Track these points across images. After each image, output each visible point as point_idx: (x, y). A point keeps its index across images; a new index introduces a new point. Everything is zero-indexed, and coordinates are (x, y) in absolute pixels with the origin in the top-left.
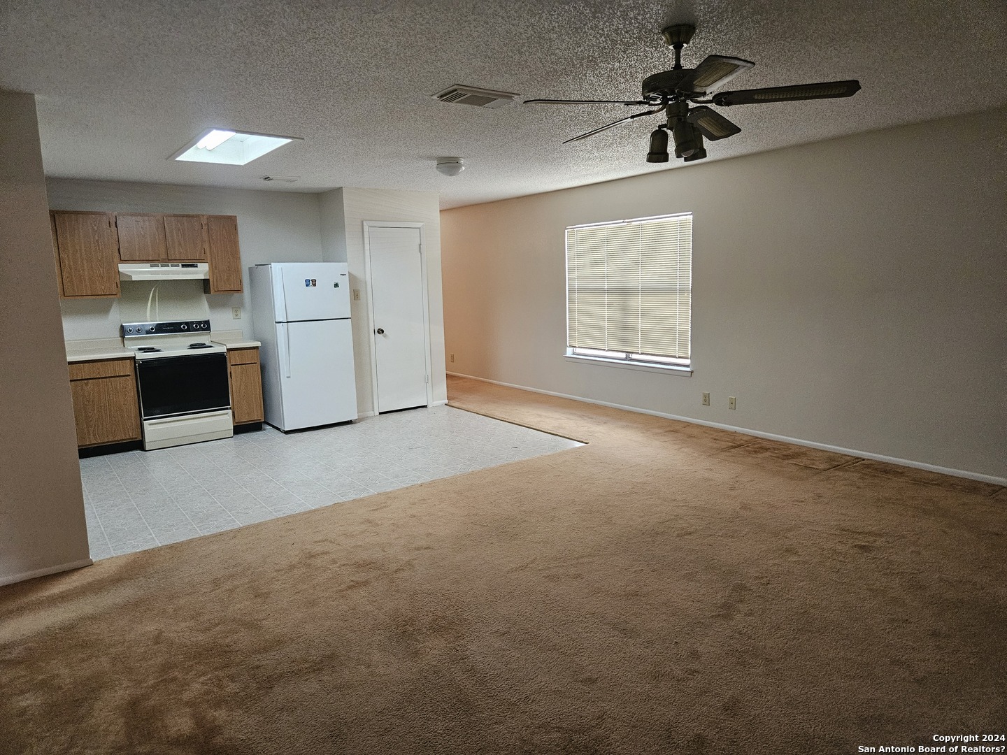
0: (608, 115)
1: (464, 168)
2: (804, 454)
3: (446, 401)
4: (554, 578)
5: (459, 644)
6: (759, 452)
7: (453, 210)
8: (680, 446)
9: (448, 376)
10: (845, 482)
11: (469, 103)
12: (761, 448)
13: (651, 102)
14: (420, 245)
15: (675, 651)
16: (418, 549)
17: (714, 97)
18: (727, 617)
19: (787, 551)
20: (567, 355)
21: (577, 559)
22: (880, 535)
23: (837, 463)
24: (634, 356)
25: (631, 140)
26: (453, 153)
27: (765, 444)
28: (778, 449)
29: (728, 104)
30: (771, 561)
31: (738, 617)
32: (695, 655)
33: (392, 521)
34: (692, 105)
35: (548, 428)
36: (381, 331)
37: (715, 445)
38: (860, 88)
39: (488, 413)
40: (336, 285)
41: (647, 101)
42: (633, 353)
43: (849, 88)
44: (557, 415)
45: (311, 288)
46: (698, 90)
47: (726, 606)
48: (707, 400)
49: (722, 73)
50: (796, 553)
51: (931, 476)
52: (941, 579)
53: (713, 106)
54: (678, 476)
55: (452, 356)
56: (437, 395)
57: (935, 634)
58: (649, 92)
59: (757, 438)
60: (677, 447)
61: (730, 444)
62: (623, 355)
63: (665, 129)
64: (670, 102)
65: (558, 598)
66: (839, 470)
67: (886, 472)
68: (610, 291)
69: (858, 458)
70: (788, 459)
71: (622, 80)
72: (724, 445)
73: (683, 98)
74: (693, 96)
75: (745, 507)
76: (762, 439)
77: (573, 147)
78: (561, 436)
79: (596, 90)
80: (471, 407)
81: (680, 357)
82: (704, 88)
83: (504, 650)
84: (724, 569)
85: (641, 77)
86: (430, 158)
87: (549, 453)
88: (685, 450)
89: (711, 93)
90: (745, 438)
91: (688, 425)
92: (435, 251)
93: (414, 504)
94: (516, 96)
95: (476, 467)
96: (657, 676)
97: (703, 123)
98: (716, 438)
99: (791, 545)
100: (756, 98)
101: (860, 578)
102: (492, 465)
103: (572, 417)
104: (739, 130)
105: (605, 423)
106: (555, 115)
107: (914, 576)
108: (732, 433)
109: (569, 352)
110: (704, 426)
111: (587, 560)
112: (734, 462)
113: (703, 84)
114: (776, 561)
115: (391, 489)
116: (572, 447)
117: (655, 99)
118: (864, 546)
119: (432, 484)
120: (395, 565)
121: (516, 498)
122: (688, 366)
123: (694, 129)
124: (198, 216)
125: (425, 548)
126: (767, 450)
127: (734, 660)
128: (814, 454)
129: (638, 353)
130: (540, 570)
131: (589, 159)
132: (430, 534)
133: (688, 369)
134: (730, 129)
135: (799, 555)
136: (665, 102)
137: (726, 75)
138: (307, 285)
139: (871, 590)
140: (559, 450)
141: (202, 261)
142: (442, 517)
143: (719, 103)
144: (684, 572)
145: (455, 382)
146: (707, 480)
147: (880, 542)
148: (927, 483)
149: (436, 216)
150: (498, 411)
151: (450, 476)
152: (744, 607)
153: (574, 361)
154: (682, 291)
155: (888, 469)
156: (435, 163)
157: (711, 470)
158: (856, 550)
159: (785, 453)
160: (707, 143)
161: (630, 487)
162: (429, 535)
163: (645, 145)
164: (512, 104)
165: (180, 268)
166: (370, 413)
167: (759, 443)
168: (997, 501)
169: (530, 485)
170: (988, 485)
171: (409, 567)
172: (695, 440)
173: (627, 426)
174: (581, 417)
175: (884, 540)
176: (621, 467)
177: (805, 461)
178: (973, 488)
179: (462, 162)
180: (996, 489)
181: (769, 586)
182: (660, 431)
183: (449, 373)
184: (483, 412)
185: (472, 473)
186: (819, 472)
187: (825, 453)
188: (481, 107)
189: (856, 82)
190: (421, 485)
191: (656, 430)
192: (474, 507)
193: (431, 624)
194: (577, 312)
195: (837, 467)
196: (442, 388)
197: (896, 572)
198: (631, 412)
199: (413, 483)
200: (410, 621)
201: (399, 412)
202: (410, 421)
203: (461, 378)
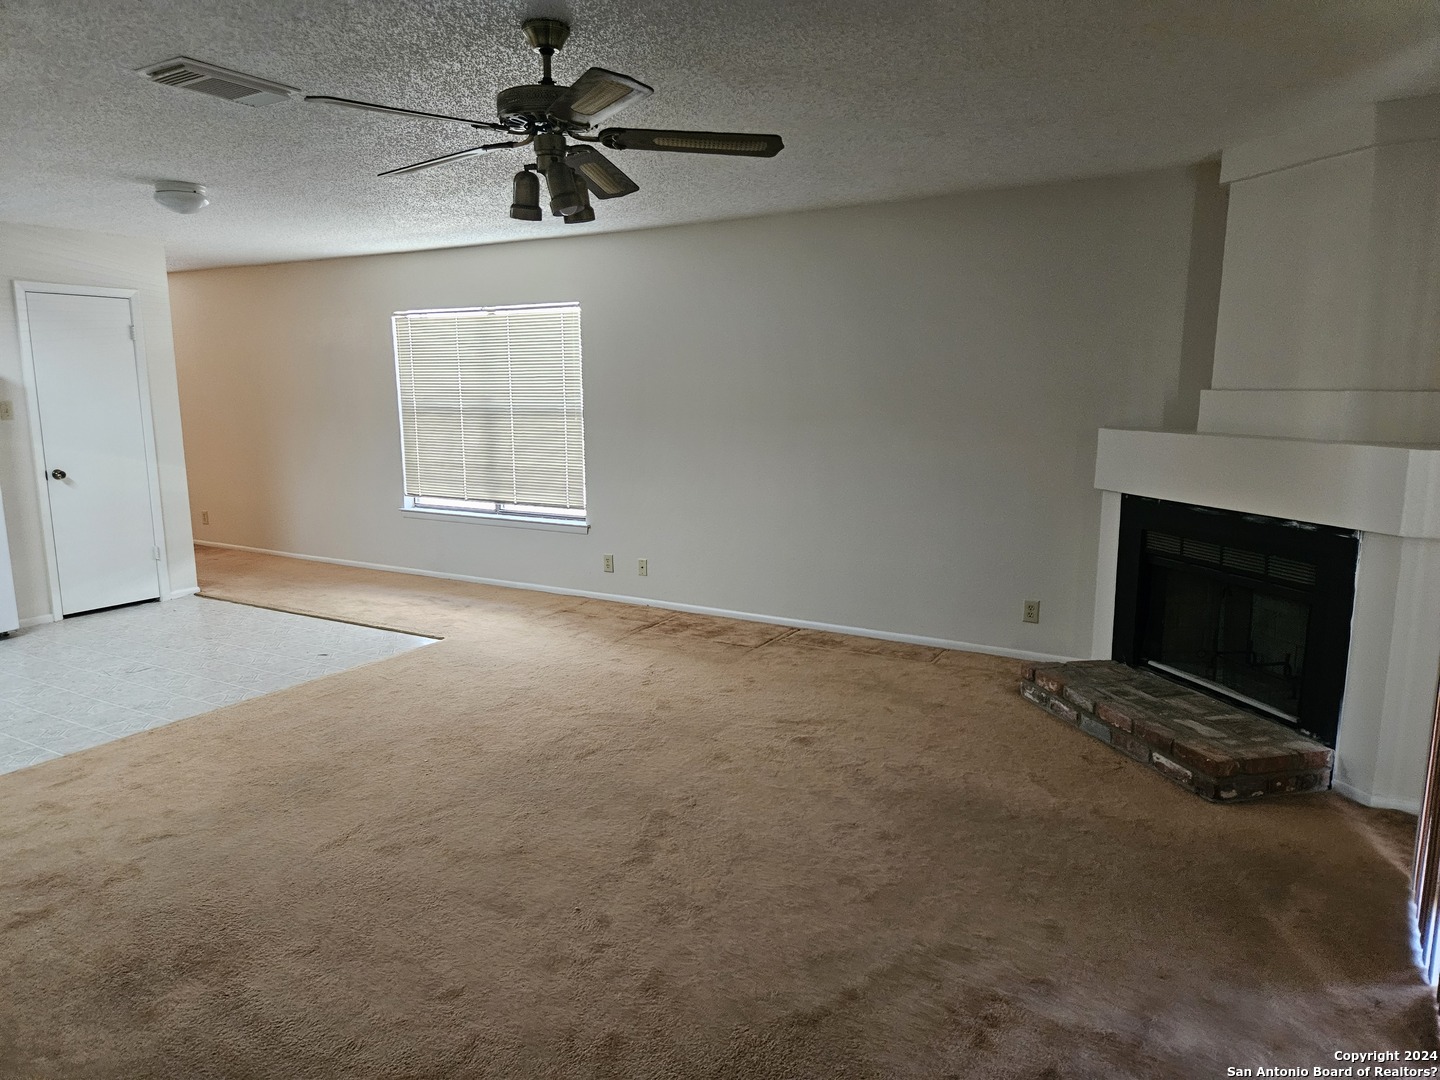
0: (448, 144)
1: (207, 202)
2: (731, 628)
3: (197, 589)
4: (394, 850)
5: (229, 984)
6: (678, 631)
7: (190, 273)
8: (576, 632)
9: (198, 548)
10: (779, 660)
11: (210, 92)
12: (680, 625)
13: (512, 129)
14: (131, 327)
15: (576, 923)
16: (147, 840)
17: (601, 133)
18: (644, 860)
19: (717, 757)
20: (406, 508)
21: (430, 813)
22: (821, 723)
23: (770, 637)
24: (508, 507)
25: (486, 187)
26: (186, 174)
27: (684, 619)
28: (702, 625)
29: (621, 146)
30: (697, 775)
31: (659, 857)
32: (603, 922)
33: (96, 800)
34: (571, 141)
35: (380, 622)
36: (59, 474)
37: (623, 627)
38: (783, 147)
39: (274, 604)
41: (506, 125)
42: (504, 502)
43: (770, 145)
44: (392, 600)
46: (578, 119)
47: (643, 845)
48: (610, 565)
49: (608, 97)
50: (727, 759)
51: (871, 643)
52: (887, 768)
53: (599, 146)
54: (575, 673)
55: (205, 515)
56: (180, 579)
57: (884, 836)
58: (508, 112)
59: (675, 612)
60: (571, 633)
61: (643, 623)
62: (492, 506)
63: (535, 172)
64: (539, 133)
65: (400, 879)
66: (771, 645)
67: (824, 643)
68: (469, 412)
69: (792, 629)
70: (713, 636)
71: (467, 93)
72: (633, 624)
73: (557, 129)
74: (572, 127)
75: (662, 706)
76: (681, 613)
77: (397, 187)
78: (399, 631)
79: (426, 102)
80: (243, 596)
81: (571, 507)
82: (587, 117)
83: (310, 978)
84: (638, 794)
85: (494, 90)
86: (143, 179)
87: (381, 659)
88: (582, 636)
89: (596, 126)
90: (662, 613)
91: (586, 600)
92: (161, 336)
93: (138, 765)
94: (293, 92)
95: (256, 692)
96: (551, 965)
97: (587, 171)
98: (624, 616)
99: (720, 749)
100: (656, 142)
101: (801, 780)
102: (284, 687)
103: (416, 601)
104: (636, 188)
105: (468, 606)
106: (362, 132)
107: (860, 768)
108: (643, 607)
109: (408, 503)
110: (606, 601)
111: (445, 812)
112: (648, 647)
113: (583, 111)
114: (704, 774)
115: (91, 746)
116: (417, 646)
117: (517, 125)
118: (804, 738)
119: (171, 729)
120: (104, 873)
121: (326, 734)
122: (583, 519)
123: (576, 177)
125: (162, 838)
126: (688, 626)
127: (655, 917)
128: (743, 628)
129: (513, 503)
130: (368, 841)
131: (423, 209)
132: (171, 811)
133: (584, 524)
134: (624, 186)
135: (731, 762)
136: (532, 131)
137: (616, 101)
139: (814, 793)
140: (396, 653)
142: (192, 780)
143: (608, 144)
144: (585, 808)
145: (212, 557)
146: (613, 674)
147: (821, 731)
148: (867, 652)
149: (162, 281)
150: (293, 599)
151: (206, 711)
152: (663, 843)
153: (419, 517)
154: (571, 414)
155: (826, 638)
156: (152, 189)
157: (619, 660)
158: (795, 745)
159: (710, 629)
160: (594, 201)
161: (506, 697)
162: (168, 813)
163: (507, 195)
164: (287, 104)
166: (46, 618)
167: (678, 619)
168: (939, 666)
169: (350, 711)
170: (929, 648)
171: (131, 873)
172: (596, 621)
173: (501, 609)
174: (431, 599)
175: (824, 728)
176: (495, 669)
177: (733, 637)
178: (914, 653)
179: (204, 191)
180: (937, 652)
181: (696, 809)
182: (549, 612)
183: (200, 542)
184: (265, 603)
185: (248, 703)
186: (750, 649)
187: (756, 625)
188: (230, 102)
189: (778, 138)
190: (151, 733)
191: (543, 612)
192: (252, 757)
193: (177, 962)
194: (418, 443)
195: (770, 642)
196: (188, 568)
197: (839, 766)
198: (506, 588)
199: (135, 731)
200: (139, 963)
201: (104, 613)
202: (126, 627)
203: (223, 550)
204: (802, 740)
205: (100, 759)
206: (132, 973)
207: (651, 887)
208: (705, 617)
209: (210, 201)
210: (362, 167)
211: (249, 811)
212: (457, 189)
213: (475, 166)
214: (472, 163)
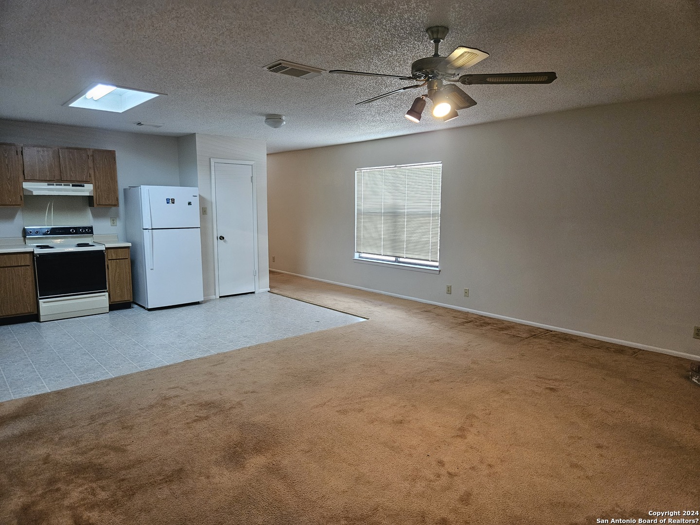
1: (285, 123)
2: (513, 327)
3: (269, 289)
4: (344, 412)
5: (275, 460)
6: (483, 326)
7: (275, 154)
8: (431, 322)
9: (270, 272)
10: (540, 346)
11: (290, 75)
12: (485, 323)
13: (418, 79)
14: (252, 177)
15: (427, 461)
16: (246, 393)
17: (460, 78)
18: (463, 437)
20: (355, 258)
21: (361, 398)
22: (562, 381)
23: (535, 334)
24: (401, 260)
26: (277, 112)
27: (487, 320)
28: (497, 324)
29: (470, 83)
30: (492, 399)
31: (470, 437)
32: (441, 463)
33: (228, 373)
35: (342, 309)
36: (222, 238)
37: (454, 321)
38: (556, 78)
39: (298, 298)
40: (190, 204)
41: (415, 77)
42: (400, 257)
43: (549, 77)
44: (347, 300)
45: (171, 205)
46: (450, 72)
47: (462, 429)
48: (449, 290)
50: (508, 393)
51: (595, 342)
52: (602, 410)
54: (430, 341)
55: (274, 258)
56: (263, 285)
57: (599, 447)
58: (416, 71)
59: (482, 316)
60: (428, 322)
61: (465, 320)
62: (393, 259)
65: (347, 426)
66: (535, 338)
67: (566, 339)
68: (385, 214)
69: (548, 330)
70: (503, 331)
71: (398, 65)
72: (460, 321)
73: (439, 77)
74: (447, 76)
75: (474, 362)
76: (485, 317)
78: (350, 314)
80: (287, 293)
82: (454, 71)
83: (307, 464)
84: (461, 404)
85: (410, 62)
86: (261, 114)
87: (341, 326)
88: (435, 324)
89: (459, 75)
90: (475, 316)
91: (437, 307)
92: (263, 182)
93: (244, 361)
95: (290, 335)
96: (415, 479)
98: (455, 316)
99: (505, 388)
100: (488, 80)
102: (301, 334)
103: (358, 301)
104: (476, 103)
105: (380, 305)
107: (586, 408)
108: (466, 313)
109: (356, 256)
110: (447, 308)
111: (367, 399)
112: (467, 332)
113: (453, 68)
114: (495, 399)
115: (227, 351)
116: (357, 321)
117: (420, 77)
118: (552, 388)
119: (258, 347)
120: (229, 404)
121: (317, 357)
122: (437, 267)
124: (85, 149)
125: (251, 392)
126: (489, 324)
128: (519, 327)
129: (403, 258)
130: (334, 407)
131: (373, 121)
132: (256, 382)
133: (437, 269)
134: (470, 103)
136: (427, 79)
138: (168, 203)
139: (558, 417)
140: (348, 324)
141: (88, 182)
142: (264, 370)
143: (464, 83)
144: (433, 407)
145: (275, 276)
146: (449, 344)
147: (563, 386)
148: (592, 347)
149: (264, 158)
150: (306, 296)
151: (270, 341)
152: (473, 430)
153: (358, 262)
154: (434, 215)
155: (567, 337)
156: (264, 118)
157: (452, 337)
158: (548, 391)
159: (500, 326)
161: (397, 349)
164: (320, 77)
165: (70, 187)
166: (213, 297)
167: (484, 320)
168: (637, 358)
169: (328, 348)
170: (631, 348)
171: (239, 406)
172: (441, 317)
173: (395, 308)
174: (364, 301)
175: (565, 384)
176: (391, 335)
177: (514, 332)
178: (621, 350)
179: (284, 118)
180: (637, 351)
181: (491, 416)
182: (418, 311)
183: (271, 269)
184: (295, 297)
185: (287, 339)
186: (523, 339)
187: (527, 327)
188: (298, 78)
189: (554, 73)
190: (249, 348)
191: (415, 311)
192: (287, 363)
193: (255, 447)
194: (363, 229)
195: (535, 336)
196: (266, 280)
197: (574, 405)
198: (398, 298)
199: (244, 346)
200: (240, 444)
201: (234, 297)
202: (242, 303)
203: (279, 273)
204: (551, 389)
205: (230, 357)
206: (238, 448)
207: (466, 451)
208: (499, 320)
209: (286, 122)
210: (348, 103)
211: (285, 386)
212: (389, 111)
213: (398, 99)
214: (397, 98)
